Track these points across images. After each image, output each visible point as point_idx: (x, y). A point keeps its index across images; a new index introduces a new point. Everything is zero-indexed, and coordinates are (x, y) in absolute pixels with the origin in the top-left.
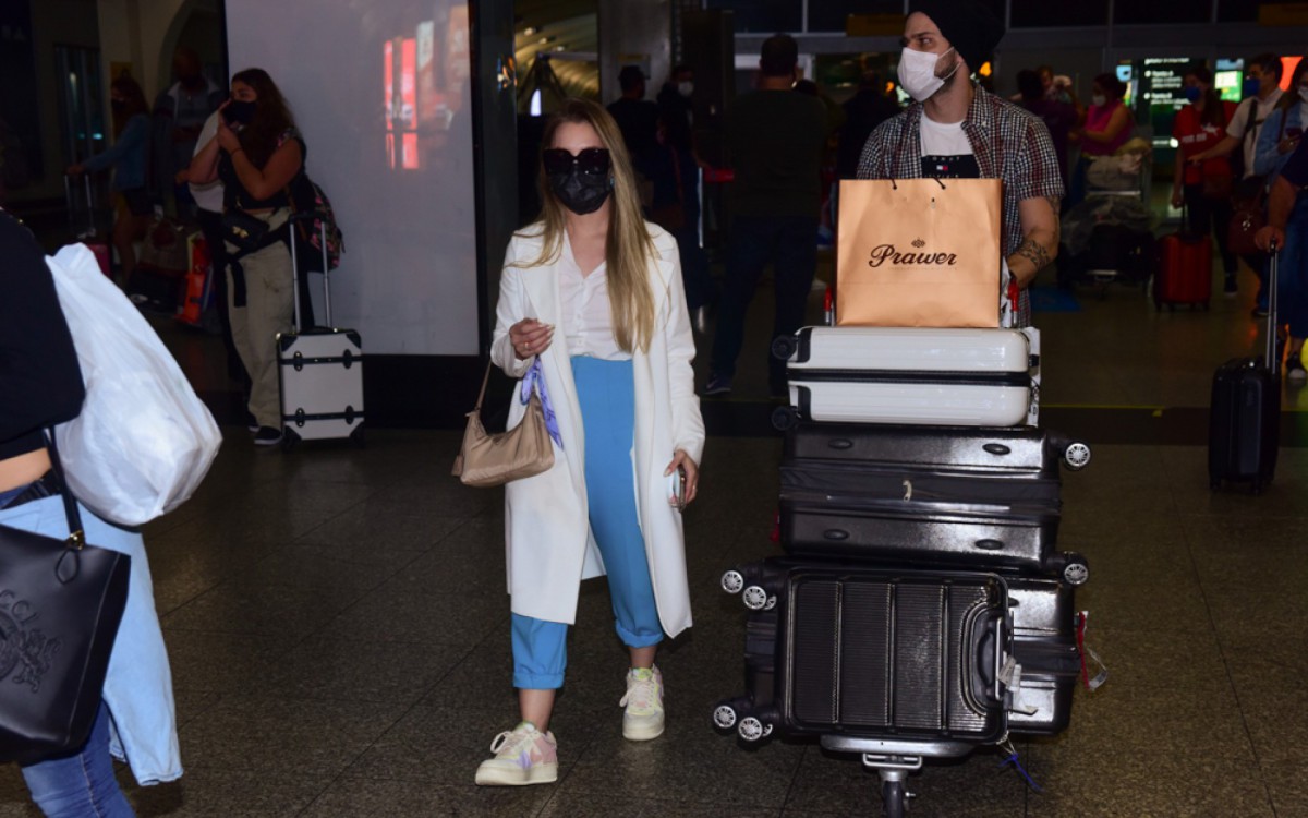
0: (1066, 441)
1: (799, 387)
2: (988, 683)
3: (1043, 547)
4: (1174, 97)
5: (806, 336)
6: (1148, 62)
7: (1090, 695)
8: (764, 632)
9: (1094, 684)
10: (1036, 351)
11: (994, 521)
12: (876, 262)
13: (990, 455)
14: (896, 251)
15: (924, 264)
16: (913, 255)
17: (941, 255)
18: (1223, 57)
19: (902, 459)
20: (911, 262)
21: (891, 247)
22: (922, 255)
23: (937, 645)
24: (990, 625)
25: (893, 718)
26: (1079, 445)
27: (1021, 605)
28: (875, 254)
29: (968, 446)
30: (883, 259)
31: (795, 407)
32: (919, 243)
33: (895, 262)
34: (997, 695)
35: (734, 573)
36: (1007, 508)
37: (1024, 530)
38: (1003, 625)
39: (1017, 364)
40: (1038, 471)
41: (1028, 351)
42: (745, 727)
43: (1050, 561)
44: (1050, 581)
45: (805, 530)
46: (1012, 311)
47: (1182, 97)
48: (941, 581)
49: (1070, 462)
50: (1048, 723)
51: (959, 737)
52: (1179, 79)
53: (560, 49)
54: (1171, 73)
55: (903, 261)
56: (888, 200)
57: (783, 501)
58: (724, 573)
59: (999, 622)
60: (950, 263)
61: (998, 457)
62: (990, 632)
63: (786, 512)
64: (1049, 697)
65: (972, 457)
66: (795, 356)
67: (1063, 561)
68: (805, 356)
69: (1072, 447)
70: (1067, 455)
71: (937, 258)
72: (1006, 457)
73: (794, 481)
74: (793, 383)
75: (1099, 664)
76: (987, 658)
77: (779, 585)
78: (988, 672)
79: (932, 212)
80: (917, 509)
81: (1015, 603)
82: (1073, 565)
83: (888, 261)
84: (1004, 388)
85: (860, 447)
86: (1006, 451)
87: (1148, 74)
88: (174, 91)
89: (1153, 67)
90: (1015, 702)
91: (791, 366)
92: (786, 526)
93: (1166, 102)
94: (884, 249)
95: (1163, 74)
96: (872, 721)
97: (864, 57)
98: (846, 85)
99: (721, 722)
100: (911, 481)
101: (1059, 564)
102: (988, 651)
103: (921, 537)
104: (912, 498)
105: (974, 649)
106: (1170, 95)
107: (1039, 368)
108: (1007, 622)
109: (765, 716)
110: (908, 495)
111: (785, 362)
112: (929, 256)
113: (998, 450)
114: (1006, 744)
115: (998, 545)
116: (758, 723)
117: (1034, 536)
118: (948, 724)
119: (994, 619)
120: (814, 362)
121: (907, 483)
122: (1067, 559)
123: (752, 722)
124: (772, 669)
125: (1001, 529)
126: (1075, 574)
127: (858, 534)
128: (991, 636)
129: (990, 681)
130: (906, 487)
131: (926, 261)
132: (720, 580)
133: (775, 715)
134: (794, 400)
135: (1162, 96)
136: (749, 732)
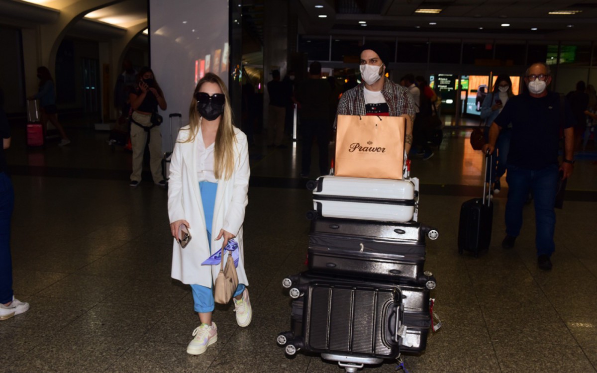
0: (429, 229)
1: (317, 202)
2: (392, 334)
3: (418, 273)
4: (448, 87)
5: (321, 180)
6: (439, 75)
7: (434, 332)
8: (299, 305)
9: (436, 328)
10: (417, 189)
11: (397, 262)
12: (352, 150)
13: (396, 234)
14: (360, 146)
15: (372, 152)
16: (368, 148)
17: (379, 148)
18: (463, 75)
19: (360, 234)
20: (366, 150)
21: (358, 144)
22: (371, 148)
23: (372, 317)
24: (394, 309)
25: (351, 347)
26: (434, 231)
27: (408, 298)
28: (352, 146)
29: (388, 230)
30: (355, 149)
31: (315, 211)
32: (370, 143)
33: (360, 150)
34: (396, 340)
35: (287, 279)
36: (403, 256)
37: (410, 266)
38: (400, 309)
39: (409, 196)
40: (416, 241)
41: (414, 189)
42: (288, 349)
43: (420, 279)
44: (419, 288)
45: (318, 262)
46: (407, 171)
47: (450, 87)
48: (374, 289)
49: (430, 238)
50: (417, 348)
51: (379, 357)
52: (450, 81)
53: (246, 63)
54: (447, 79)
55: (363, 150)
56: (358, 124)
57: (309, 250)
58: (283, 279)
59: (398, 308)
60: (383, 152)
61: (400, 235)
62: (394, 312)
63: (311, 254)
64: (418, 338)
65: (389, 234)
66: (316, 189)
67: (425, 279)
68: (320, 189)
69: (431, 232)
70: (429, 235)
71: (377, 149)
72: (403, 235)
73: (314, 242)
74: (314, 200)
75: (438, 320)
76: (392, 323)
77: (305, 288)
78: (392, 329)
79: (376, 130)
80: (365, 256)
81: (405, 297)
82: (430, 281)
83: (357, 150)
84: (404, 206)
85: (342, 228)
86: (404, 232)
87: (439, 79)
88: (124, 74)
89: (441, 77)
90: (403, 341)
91: (315, 193)
92: (310, 261)
93: (445, 88)
94: (355, 145)
95: (444, 79)
96: (343, 349)
97: (346, 70)
98: (341, 78)
99: (280, 342)
100: (363, 244)
101: (424, 281)
102: (393, 319)
103: (367, 268)
104: (363, 251)
105: (387, 319)
106: (446, 86)
107: (418, 197)
108: (402, 308)
109: (297, 344)
110: (362, 250)
111: (312, 191)
112: (374, 149)
113: (400, 232)
114: (399, 359)
115: (399, 272)
116: (294, 347)
117: (414, 269)
118: (375, 351)
119: (396, 306)
120: (324, 192)
121: (361, 244)
122: (427, 279)
123: (291, 347)
124: (301, 321)
125: (400, 265)
126: (430, 285)
127: (340, 265)
128: (395, 314)
129: (393, 333)
130: (361, 246)
131: (373, 150)
132: (282, 282)
133: (301, 344)
134: (315, 208)
135: (444, 86)
136: (290, 351)
